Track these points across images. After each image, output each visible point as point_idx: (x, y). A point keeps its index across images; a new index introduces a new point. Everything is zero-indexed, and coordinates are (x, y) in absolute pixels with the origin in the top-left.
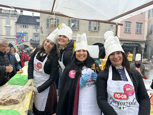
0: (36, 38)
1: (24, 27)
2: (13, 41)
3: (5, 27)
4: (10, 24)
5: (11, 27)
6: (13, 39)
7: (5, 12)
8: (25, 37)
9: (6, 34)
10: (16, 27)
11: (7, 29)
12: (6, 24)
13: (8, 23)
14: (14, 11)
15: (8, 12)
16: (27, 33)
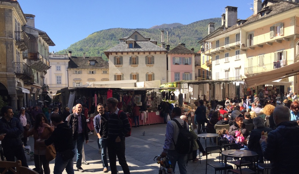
3: (55, 74)
5: (62, 74)
7: (54, 57)
8: (78, 84)
9: (57, 83)
10: (68, 74)
11: (58, 77)
12: (56, 71)
13: (59, 70)
14: (65, 55)
15: (58, 56)
16: (80, 80)
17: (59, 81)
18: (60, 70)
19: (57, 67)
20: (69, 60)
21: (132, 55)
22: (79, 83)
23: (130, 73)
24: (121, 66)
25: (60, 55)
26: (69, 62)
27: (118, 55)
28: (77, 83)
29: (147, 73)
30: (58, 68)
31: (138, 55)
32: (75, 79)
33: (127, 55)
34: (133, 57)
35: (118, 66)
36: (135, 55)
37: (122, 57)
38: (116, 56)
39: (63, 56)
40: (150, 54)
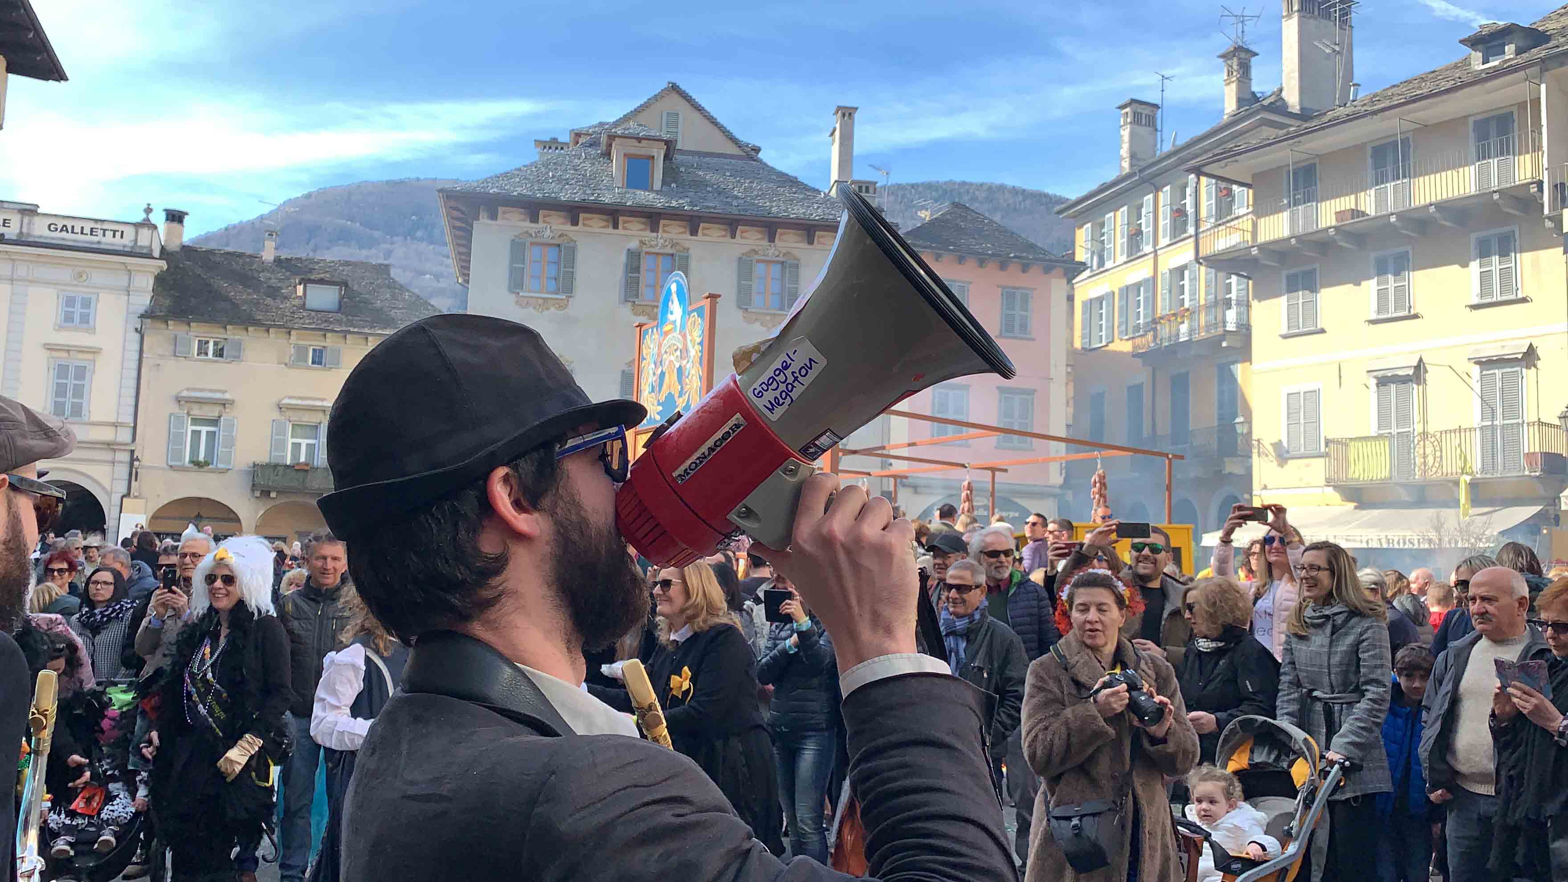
0: (297, 447)
1: (203, 351)
2: (107, 468)
3: (50, 348)
4: (92, 330)
5: (95, 351)
6: (110, 446)
7: (58, 234)
8: (204, 430)
10: (141, 351)
11: (62, 371)
12: (60, 328)
13: (77, 318)
14: (137, 226)
15: (87, 230)
16: (224, 404)
17: (69, 400)
18: (85, 319)
19: (70, 302)
20: (164, 264)
21: (648, 235)
22: (215, 422)
23: (619, 362)
25: (98, 226)
26: (160, 279)
27: (541, 225)
28: (195, 421)
30: (78, 310)
31: (685, 238)
32: (185, 394)
33: (610, 230)
34: (651, 246)
35: (540, 301)
36: (665, 235)
37: (572, 244)
38: (525, 229)
39: (118, 234)
40: (772, 239)
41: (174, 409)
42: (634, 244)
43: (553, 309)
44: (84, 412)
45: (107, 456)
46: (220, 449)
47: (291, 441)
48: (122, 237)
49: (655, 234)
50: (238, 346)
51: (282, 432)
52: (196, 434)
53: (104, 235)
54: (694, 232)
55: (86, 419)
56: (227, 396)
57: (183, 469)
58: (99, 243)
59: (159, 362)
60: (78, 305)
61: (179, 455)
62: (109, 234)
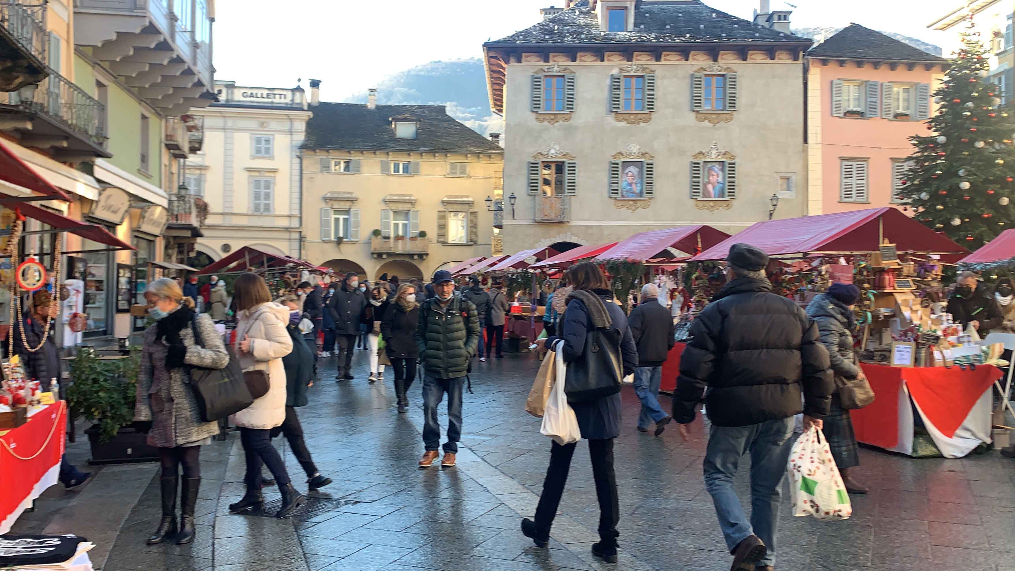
0: (396, 226)
1: (337, 168)
2: (286, 243)
3: (249, 170)
4: (272, 158)
5: (274, 171)
6: (288, 230)
7: (248, 99)
8: (341, 217)
9: (252, 207)
10: (301, 170)
11: (257, 184)
12: (253, 158)
13: (263, 151)
14: (293, 90)
15: (265, 96)
16: (352, 201)
17: (263, 202)
18: (267, 151)
19: (258, 141)
20: (310, 114)
21: (625, 63)
23: (608, 155)
24: (567, 120)
25: (271, 92)
26: (310, 124)
27: (551, 63)
28: (336, 212)
29: (695, 157)
30: (263, 145)
31: (652, 64)
32: (329, 195)
33: (599, 63)
34: (628, 71)
35: (552, 117)
36: (638, 63)
37: (572, 75)
38: (541, 67)
39: (283, 96)
40: (715, 60)
41: (323, 205)
42: (615, 72)
43: (561, 122)
44: (271, 209)
45: (286, 235)
46: (352, 229)
47: (393, 222)
48: (285, 98)
49: (630, 63)
50: (358, 163)
51: (387, 217)
52: (337, 220)
53: (275, 98)
54: (658, 59)
55: (272, 213)
56: (354, 196)
57: (330, 242)
58: (272, 103)
59: (312, 176)
60: (263, 142)
61: (328, 234)
62: (277, 96)
